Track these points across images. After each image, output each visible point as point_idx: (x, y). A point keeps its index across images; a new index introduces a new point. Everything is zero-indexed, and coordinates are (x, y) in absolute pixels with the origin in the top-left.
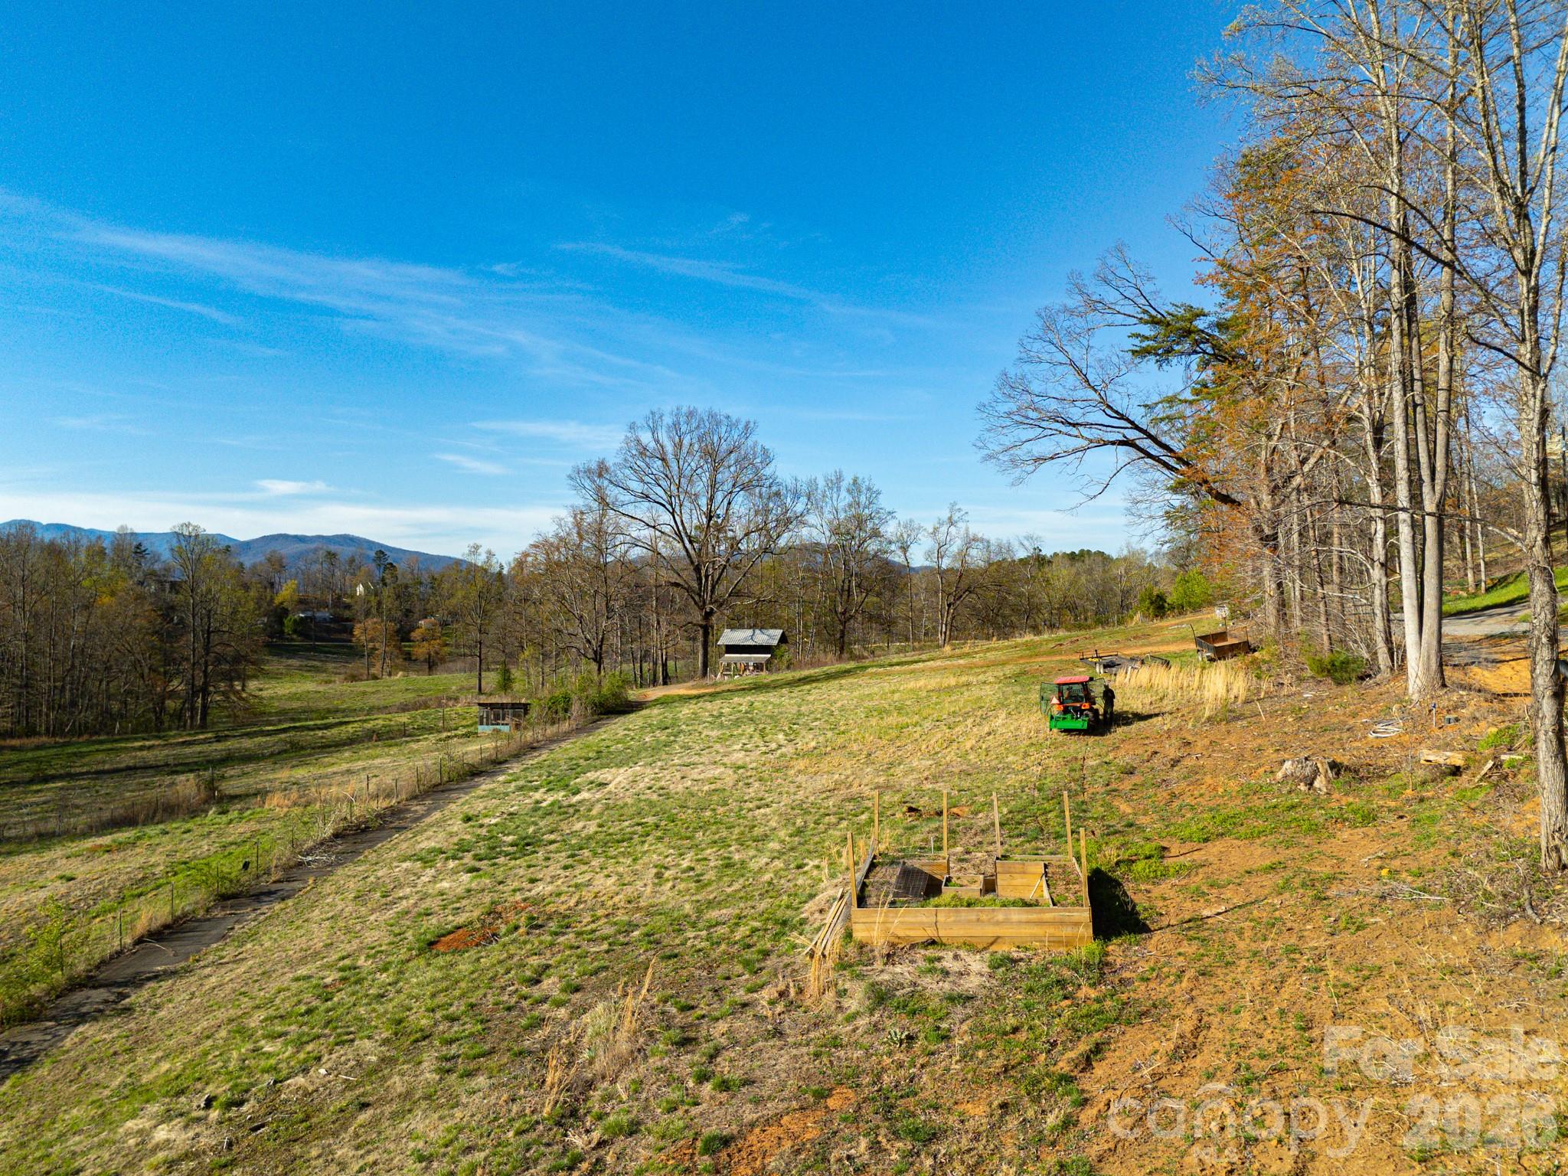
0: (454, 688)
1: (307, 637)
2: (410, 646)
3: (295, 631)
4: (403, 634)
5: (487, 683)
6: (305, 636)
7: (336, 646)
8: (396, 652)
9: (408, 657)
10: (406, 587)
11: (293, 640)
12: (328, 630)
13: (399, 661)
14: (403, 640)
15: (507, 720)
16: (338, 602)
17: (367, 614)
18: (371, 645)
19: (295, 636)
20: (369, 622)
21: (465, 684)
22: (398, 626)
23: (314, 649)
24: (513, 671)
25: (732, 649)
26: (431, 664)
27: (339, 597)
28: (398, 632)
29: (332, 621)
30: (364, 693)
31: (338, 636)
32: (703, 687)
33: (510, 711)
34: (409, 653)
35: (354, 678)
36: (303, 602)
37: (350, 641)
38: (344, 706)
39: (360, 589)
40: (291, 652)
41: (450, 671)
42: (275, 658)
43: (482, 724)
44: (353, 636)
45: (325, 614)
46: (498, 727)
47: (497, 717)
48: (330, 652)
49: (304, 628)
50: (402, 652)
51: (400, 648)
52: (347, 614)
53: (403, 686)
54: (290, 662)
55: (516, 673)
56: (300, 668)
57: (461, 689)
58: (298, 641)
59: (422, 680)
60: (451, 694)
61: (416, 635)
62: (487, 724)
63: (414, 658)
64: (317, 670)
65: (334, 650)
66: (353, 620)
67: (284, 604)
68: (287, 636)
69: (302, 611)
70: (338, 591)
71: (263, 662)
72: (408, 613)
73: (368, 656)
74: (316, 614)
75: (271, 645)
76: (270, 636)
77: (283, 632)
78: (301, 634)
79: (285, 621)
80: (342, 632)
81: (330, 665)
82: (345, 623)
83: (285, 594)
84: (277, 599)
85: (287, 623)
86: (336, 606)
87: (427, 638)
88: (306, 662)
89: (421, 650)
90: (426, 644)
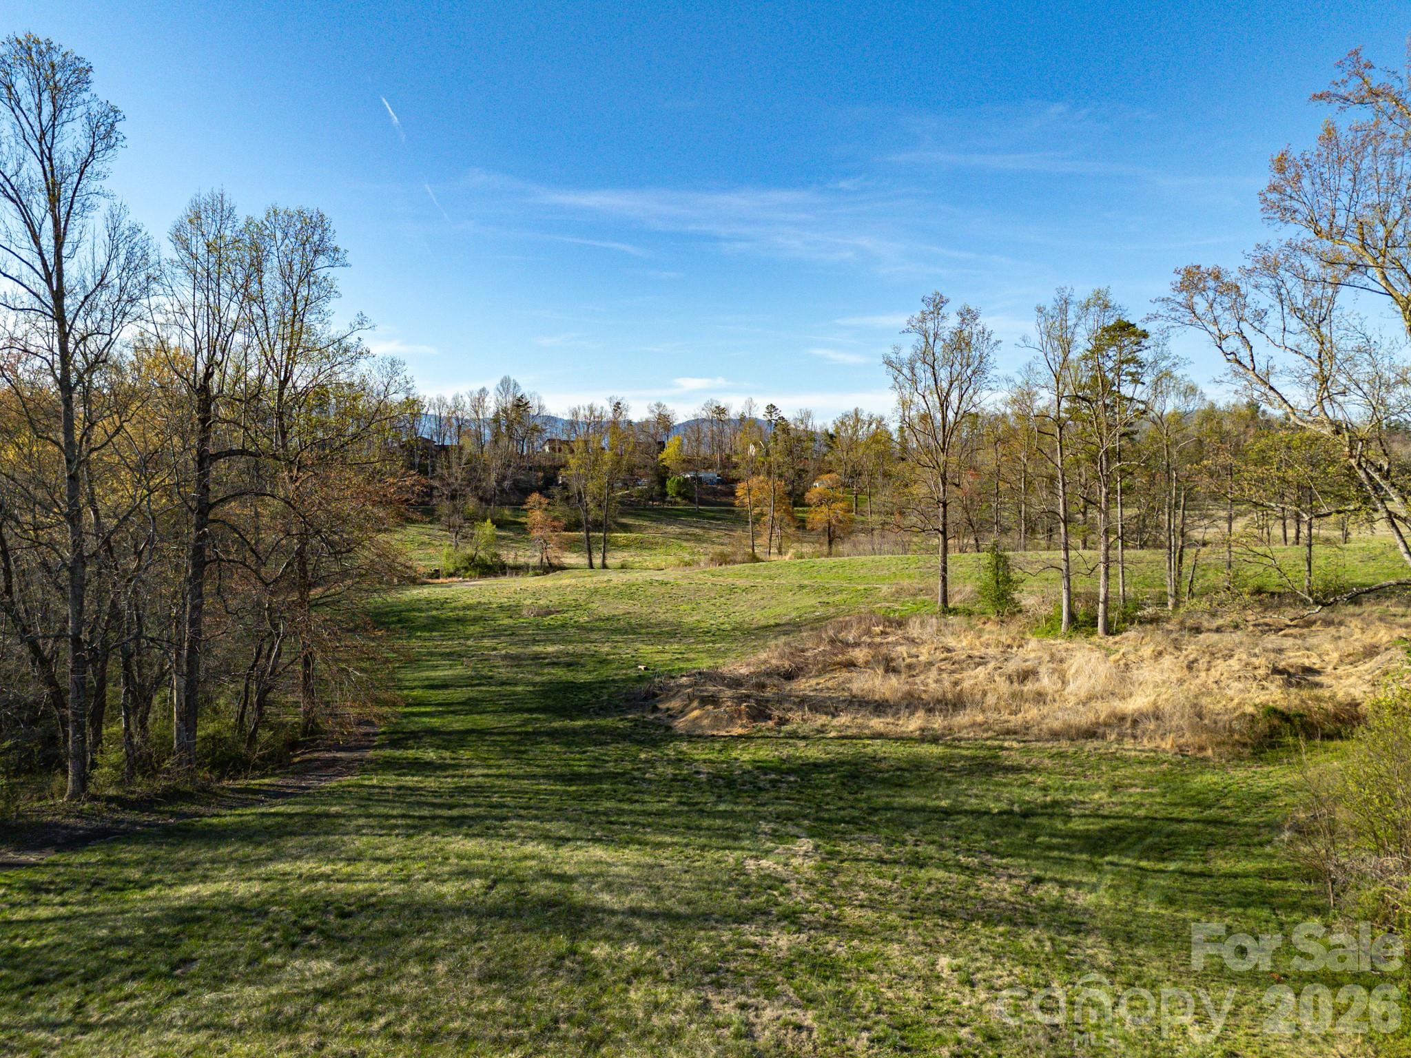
1: (691, 500)
2: (804, 512)
3: (679, 494)
4: (796, 498)
6: (689, 499)
7: (722, 511)
8: (787, 519)
9: (802, 525)
10: (799, 440)
11: (676, 503)
12: (715, 493)
13: (791, 531)
14: (795, 504)
16: (727, 463)
17: (755, 473)
18: (757, 510)
19: (679, 499)
20: (754, 481)
22: (790, 487)
23: (698, 514)
26: (832, 536)
27: (729, 457)
28: (790, 494)
29: (719, 483)
31: (723, 500)
34: (803, 521)
35: (723, 560)
36: (688, 462)
37: (732, 505)
39: (752, 450)
40: (671, 516)
42: (654, 524)
44: (736, 497)
45: (712, 474)
48: (713, 518)
49: (686, 489)
50: (794, 519)
51: (791, 514)
52: (734, 474)
53: (793, 578)
54: (670, 529)
56: (678, 537)
58: (682, 504)
61: (811, 496)
63: (809, 526)
64: (698, 539)
65: (718, 515)
66: (737, 481)
67: (667, 463)
68: (668, 498)
69: (686, 471)
70: (727, 451)
71: (640, 529)
72: (800, 474)
73: (754, 523)
74: (702, 475)
75: (652, 509)
76: (651, 499)
77: (666, 494)
78: (684, 496)
79: (668, 483)
80: (726, 494)
81: (714, 533)
82: (729, 483)
83: (670, 454)
84: (661, 456)
85: (671, 486)
86: (724, 467)
87: (824, 500)
88: (687, 530)
89: (818, 517)
90: (824, 508)
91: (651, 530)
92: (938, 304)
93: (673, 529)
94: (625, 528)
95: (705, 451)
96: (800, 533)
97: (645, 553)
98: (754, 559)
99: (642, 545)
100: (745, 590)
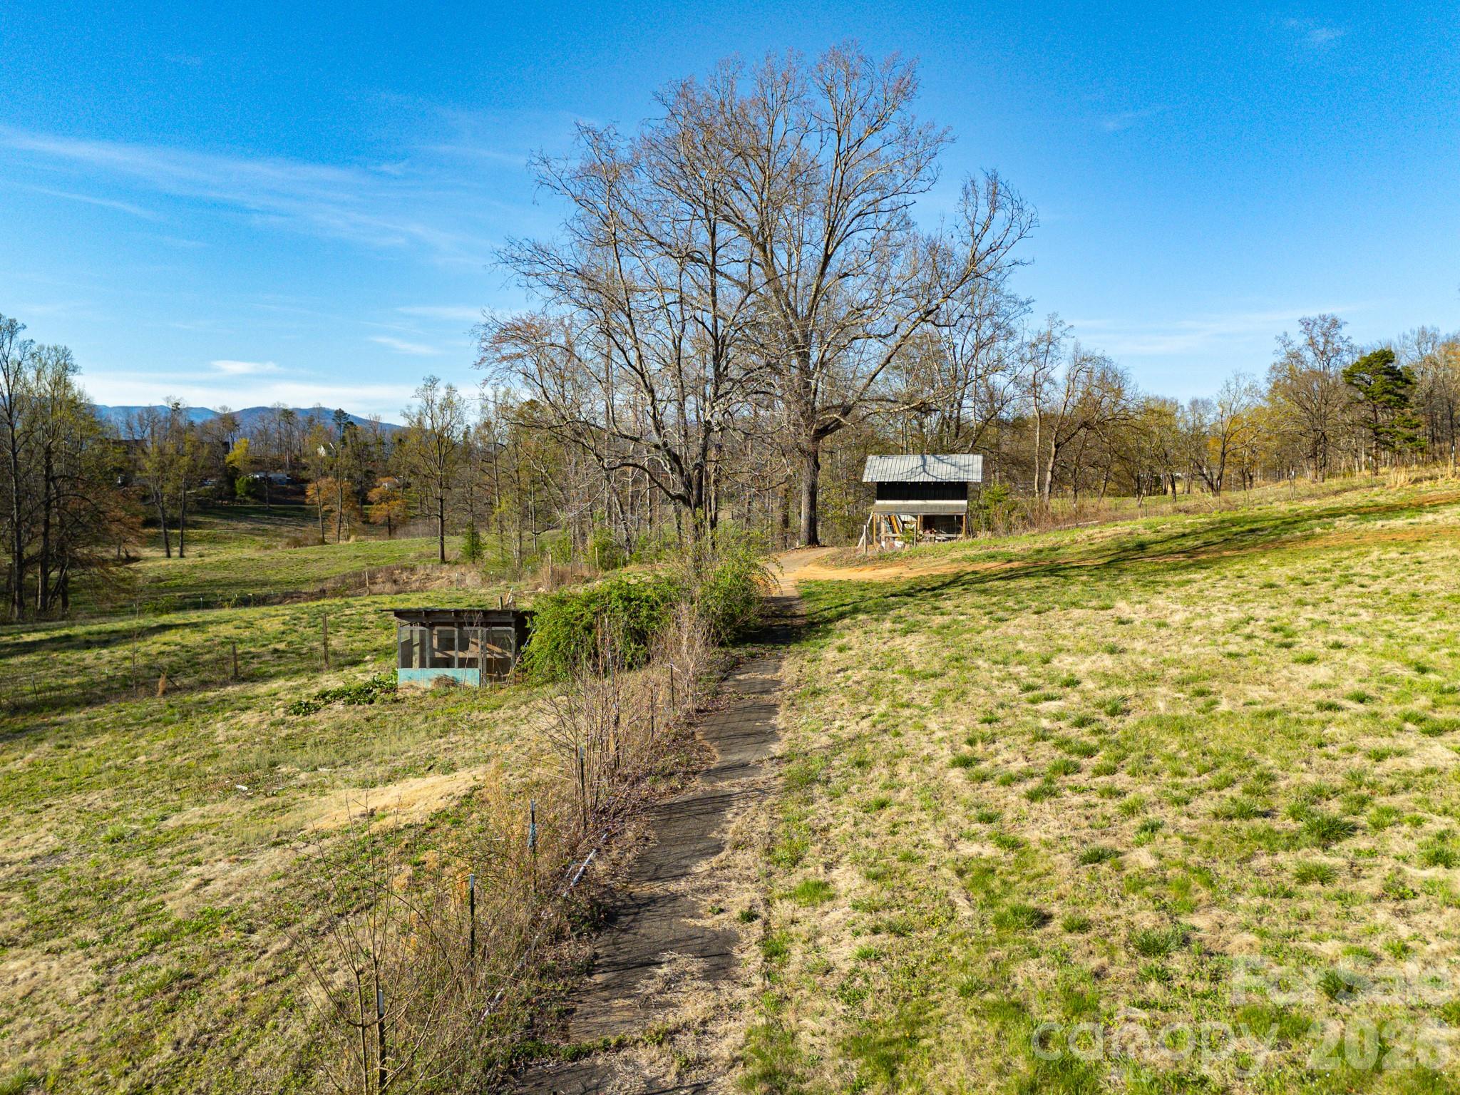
0: (412, 554)
1: (261, 499)
2: (367, 509)
3: (248, 493)
4: (360, 497)
5: (452, 549)
6: (258, 497)
7: (292, 509)
8: (354, 514)
9: (366, 520)
10: (366, 445)
11: (245, 502)
12: (285, 492)
13: (358, 524)
14: (360, 502)
15: (473, 652)
16: (296, 464)
17: (325, 475)
18: (326, 508)
19: (248, 498)
20: (323, 483)
21: (425, 550)
22: (355, 487)
23: (269, 512)
24: (483, 534)
25: (889, 490)
26: (391, 527)
27: (297, 459)
28: (356, 493)
29: (288, 482)
30: (306, 561)
31: (294, 498)
32: (849, 563)
33: (481, 631)
34: (367, 516)
35: (297, 543)
36: (257, 463)
37: (303, 503)
38: (278, 577)
39: (322, 451)
40: (241, 514)
41: (408, 535)
42: (225, 521)
43: (407, 663)
44: (307, 497)
45: (281, 475)
46: (449, 672)
47: (447, 644)
48: (285, 516)
49: (255, 489)
50: (360, 514)
51: (357, 511)
52: (304, 474)
53: (352, 552)
54: (241, 525)
55: (487, 537)
56: (251, 532)
57: (421, 556)
58: (251, 503)
59: (377, 545)
60: (406, 563)
61: (373, 494)
62: (422, 665)
63: (372, 521)
64: (265, 533)
65: (289, 513)
66: (308, 481)
67: (236, 464)
68: (238, 497)
69: (255, 472)
70: (296, 452)
71: (211, 525)
72: (369, 474)
73: (323, 519)
74: (272, 475)
75: (221, 508)
76: (220, 498)
77: (235, 494)
78: (254, 496)
79: (237, 483)
80: (296, 493)
81: (285, 529)
82: (299, 484)
83: (237, 454)
84: (229, 458)
85: (240, 485)
86: (293, 467)
87: (385, 498)
88: (258, 526)
89: (378, 512)
90: (384, 505)
91: (221, 527)
92: (432, 382)
93: (243, 525)
94: (196, 525)
95: (274, 453)
96: (366, 527)
97: (219, 547)
98: (323, 542)
99: (214, 540)
100: (316, 561)
